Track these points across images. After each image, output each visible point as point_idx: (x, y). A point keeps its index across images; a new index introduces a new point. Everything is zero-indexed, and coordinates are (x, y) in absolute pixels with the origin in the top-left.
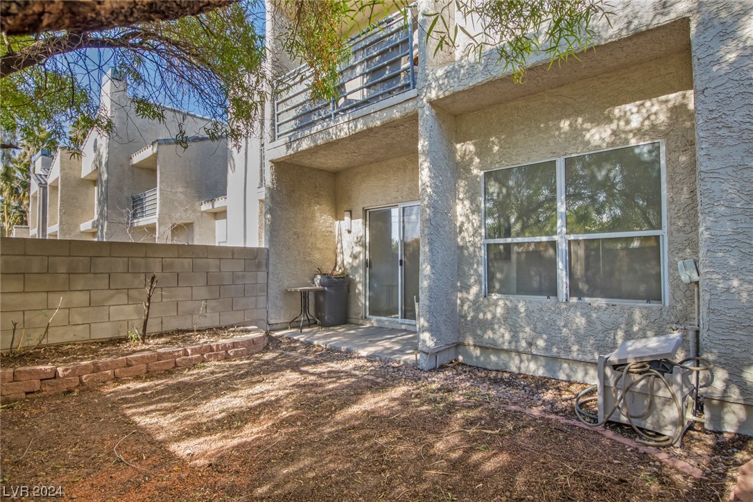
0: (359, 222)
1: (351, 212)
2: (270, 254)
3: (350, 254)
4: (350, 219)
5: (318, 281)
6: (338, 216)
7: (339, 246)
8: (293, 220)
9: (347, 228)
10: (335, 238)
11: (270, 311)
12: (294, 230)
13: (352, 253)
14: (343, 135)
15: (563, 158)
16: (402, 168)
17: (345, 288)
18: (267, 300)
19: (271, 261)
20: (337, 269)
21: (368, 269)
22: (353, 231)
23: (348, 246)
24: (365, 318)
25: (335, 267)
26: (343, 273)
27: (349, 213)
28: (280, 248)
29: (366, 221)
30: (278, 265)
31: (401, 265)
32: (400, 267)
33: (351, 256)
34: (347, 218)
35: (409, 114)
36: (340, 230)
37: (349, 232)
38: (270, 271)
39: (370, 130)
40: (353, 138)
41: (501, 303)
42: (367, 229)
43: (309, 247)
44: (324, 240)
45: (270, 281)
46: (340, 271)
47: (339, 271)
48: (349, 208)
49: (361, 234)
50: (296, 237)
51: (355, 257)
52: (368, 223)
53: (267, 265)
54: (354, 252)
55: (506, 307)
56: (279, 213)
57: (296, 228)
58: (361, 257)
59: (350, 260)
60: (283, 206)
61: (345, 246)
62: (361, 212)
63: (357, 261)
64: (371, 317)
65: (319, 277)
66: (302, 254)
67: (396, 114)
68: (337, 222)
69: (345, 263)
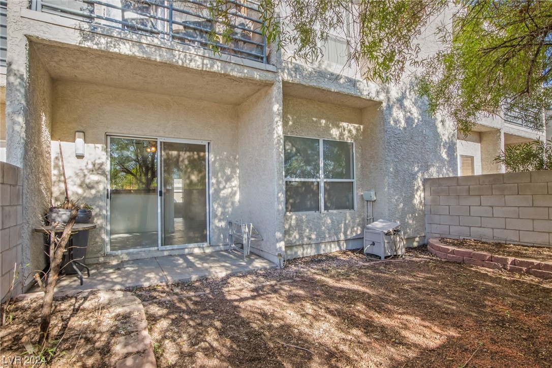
0: (96, 147)
1: (85, 134)
2: (24, 179)
3: (79, 183)
4: (83, 142)
6: (54, 135)
8: (34, 131)
10: (51, 162)
12: (34, 146)
13: (84, 181)
14: (193, 65)
15: (322, 139)
18: (23, 251)
19: (24, 189)
21: (108, 200)
22: (86, 156)
23: (75, 174)
24: (107, 254)
27: (83, 134)
29: (106, 148)
30: (28, 195)
31: (161, 195)
32: (159, 197)
33: (81, 186)
34: (80, 140)
35: (267, 82)
36: (59, 152)
38: (24, 205)
39: (226, 75)
40: (201, 73)
41: (294, 217)
43: (40, 172)
44: (47, 163)
45: (24, 221)
48: (83, 129)
49: (100, 161)
51: (88, 187)
52: (108, 150)
53: (22, 195)
54: (87, 181)
55: (297, 219)
57: (35, 143)
58: (100, 186)
59: (80, 190)
62: (103, 137)
63: (93, 191)
67: (257, 76)
69: (70, 193)
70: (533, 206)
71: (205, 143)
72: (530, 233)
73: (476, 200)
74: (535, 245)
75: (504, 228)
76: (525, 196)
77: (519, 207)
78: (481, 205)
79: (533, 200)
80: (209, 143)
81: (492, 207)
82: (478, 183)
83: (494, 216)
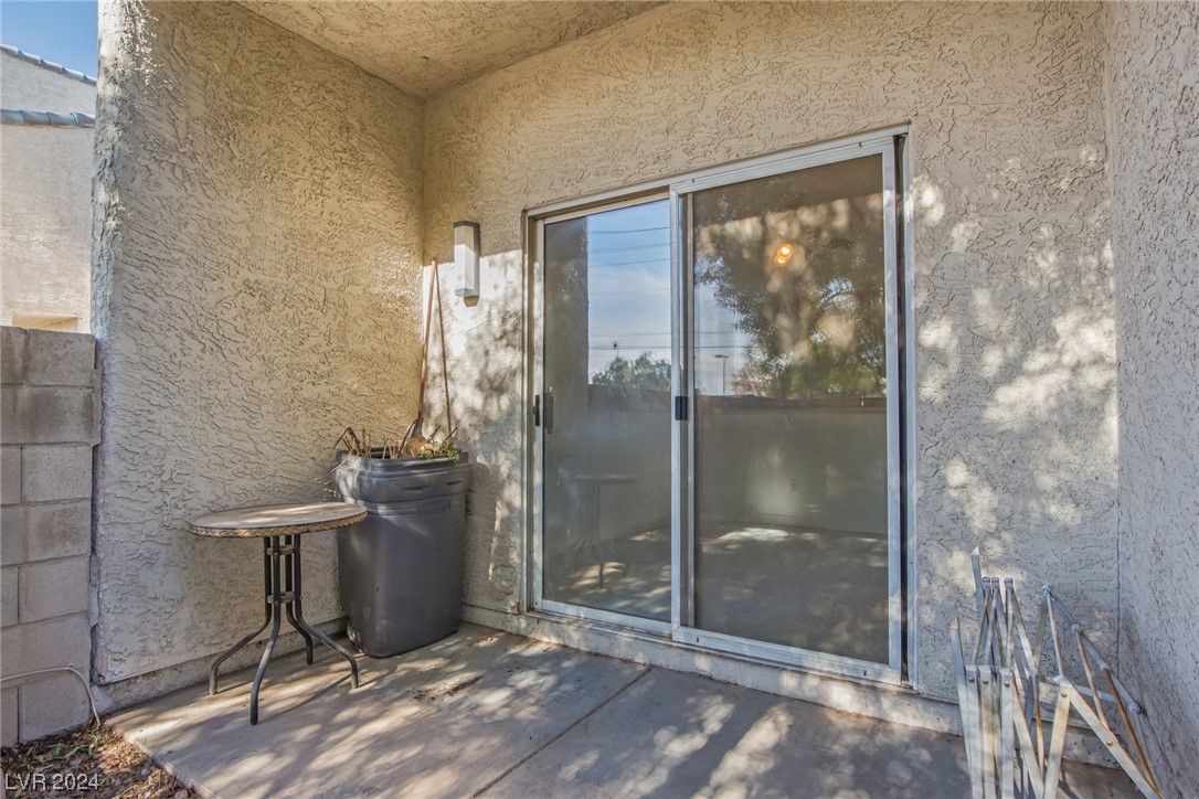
0: (506, 263)
1: (477, 227)
2: (114, 365)
3: (476, 376)
4: (473, 254)
5: (351, 481)
6: (431, 250)
7: (434, 350)
8: (244, 234)
9: (462, 284)
10: (419, 323)
11: (110, 621)
12: (245, 274)
13: (482, 372)
16: (686, 39)
17: (457, 502)
18: (93, 578)
19: (116, 394)
20: (427, 431)
21: (539, 431)
22: (487, 293)
23: (470, 348)
24: (531, 609)
25: (418, 423)
26: (448, 447)
27: (471, 229)
28: (173, 343)
29: (532, 259)
30: (158, 416)
31: (682, 414)
32: (675, 425)
33: (479, 386)
34: (463, 251)
36: (438, 294)
37: (471, 299)
38: (110, 446)
42: (538, 288)
43: (314, 350)
44: (378, 327)
45: (108, 487)
46: (439, 439)
47: (433, 439)
48: (473, 215)
49: (515, 305)
50: (252, 303)
51: (493, 386)
52: (538, 265)
53: (93, 413)
54: (492, 370)
56: (169, 189)
57: (252, 267)
58: (519, 386)
59: (477, 401)
60: (190, 166)
61: (457, 347)
62: (515, 227)
63: (505, 401)
64: (550, 605)
65: (355, 463)
66: (282, 374)
68: (428, 271)
69: (458, 409)
71: (881, 144)
80: (898, 140)
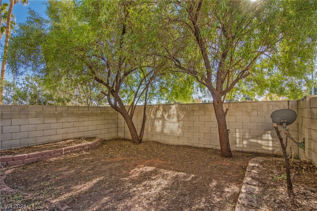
70: (43, 123)
72: (42, 137)
73: (8, 122)
74: (44, 143)
75: (28, 137)
76: (40, 118)
77: (36, 124)
78: (11, 125)
79: (43, 120)
81: (20, 126)
82: (10, 110)
83: (21, 131)
